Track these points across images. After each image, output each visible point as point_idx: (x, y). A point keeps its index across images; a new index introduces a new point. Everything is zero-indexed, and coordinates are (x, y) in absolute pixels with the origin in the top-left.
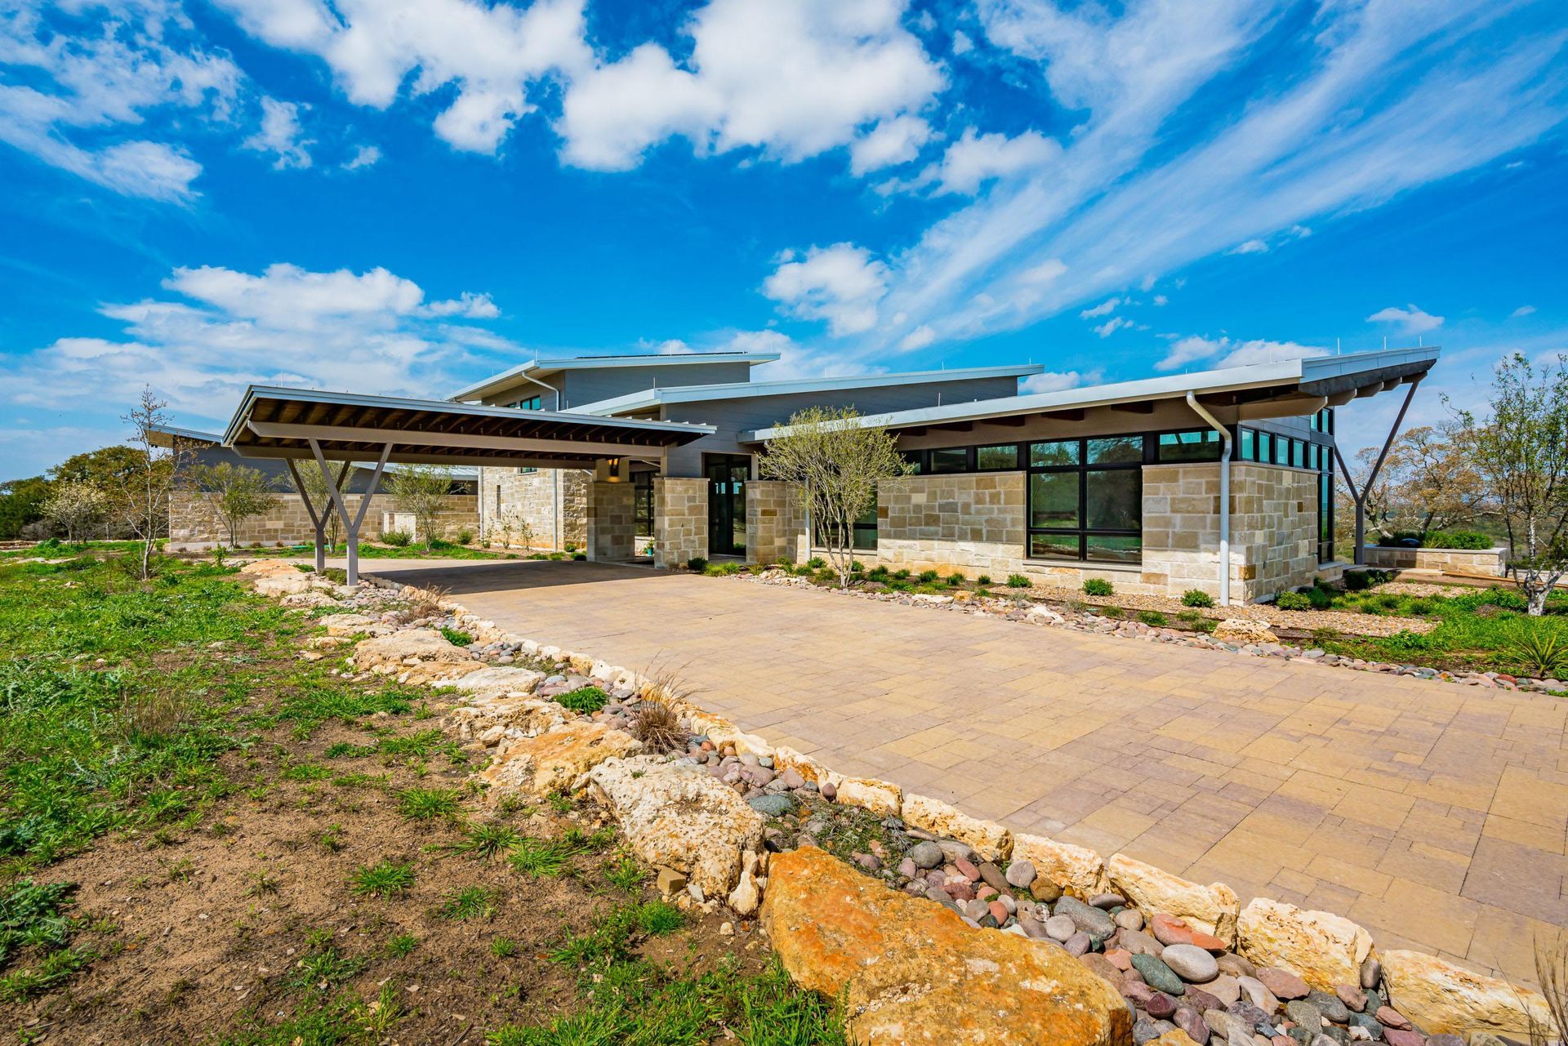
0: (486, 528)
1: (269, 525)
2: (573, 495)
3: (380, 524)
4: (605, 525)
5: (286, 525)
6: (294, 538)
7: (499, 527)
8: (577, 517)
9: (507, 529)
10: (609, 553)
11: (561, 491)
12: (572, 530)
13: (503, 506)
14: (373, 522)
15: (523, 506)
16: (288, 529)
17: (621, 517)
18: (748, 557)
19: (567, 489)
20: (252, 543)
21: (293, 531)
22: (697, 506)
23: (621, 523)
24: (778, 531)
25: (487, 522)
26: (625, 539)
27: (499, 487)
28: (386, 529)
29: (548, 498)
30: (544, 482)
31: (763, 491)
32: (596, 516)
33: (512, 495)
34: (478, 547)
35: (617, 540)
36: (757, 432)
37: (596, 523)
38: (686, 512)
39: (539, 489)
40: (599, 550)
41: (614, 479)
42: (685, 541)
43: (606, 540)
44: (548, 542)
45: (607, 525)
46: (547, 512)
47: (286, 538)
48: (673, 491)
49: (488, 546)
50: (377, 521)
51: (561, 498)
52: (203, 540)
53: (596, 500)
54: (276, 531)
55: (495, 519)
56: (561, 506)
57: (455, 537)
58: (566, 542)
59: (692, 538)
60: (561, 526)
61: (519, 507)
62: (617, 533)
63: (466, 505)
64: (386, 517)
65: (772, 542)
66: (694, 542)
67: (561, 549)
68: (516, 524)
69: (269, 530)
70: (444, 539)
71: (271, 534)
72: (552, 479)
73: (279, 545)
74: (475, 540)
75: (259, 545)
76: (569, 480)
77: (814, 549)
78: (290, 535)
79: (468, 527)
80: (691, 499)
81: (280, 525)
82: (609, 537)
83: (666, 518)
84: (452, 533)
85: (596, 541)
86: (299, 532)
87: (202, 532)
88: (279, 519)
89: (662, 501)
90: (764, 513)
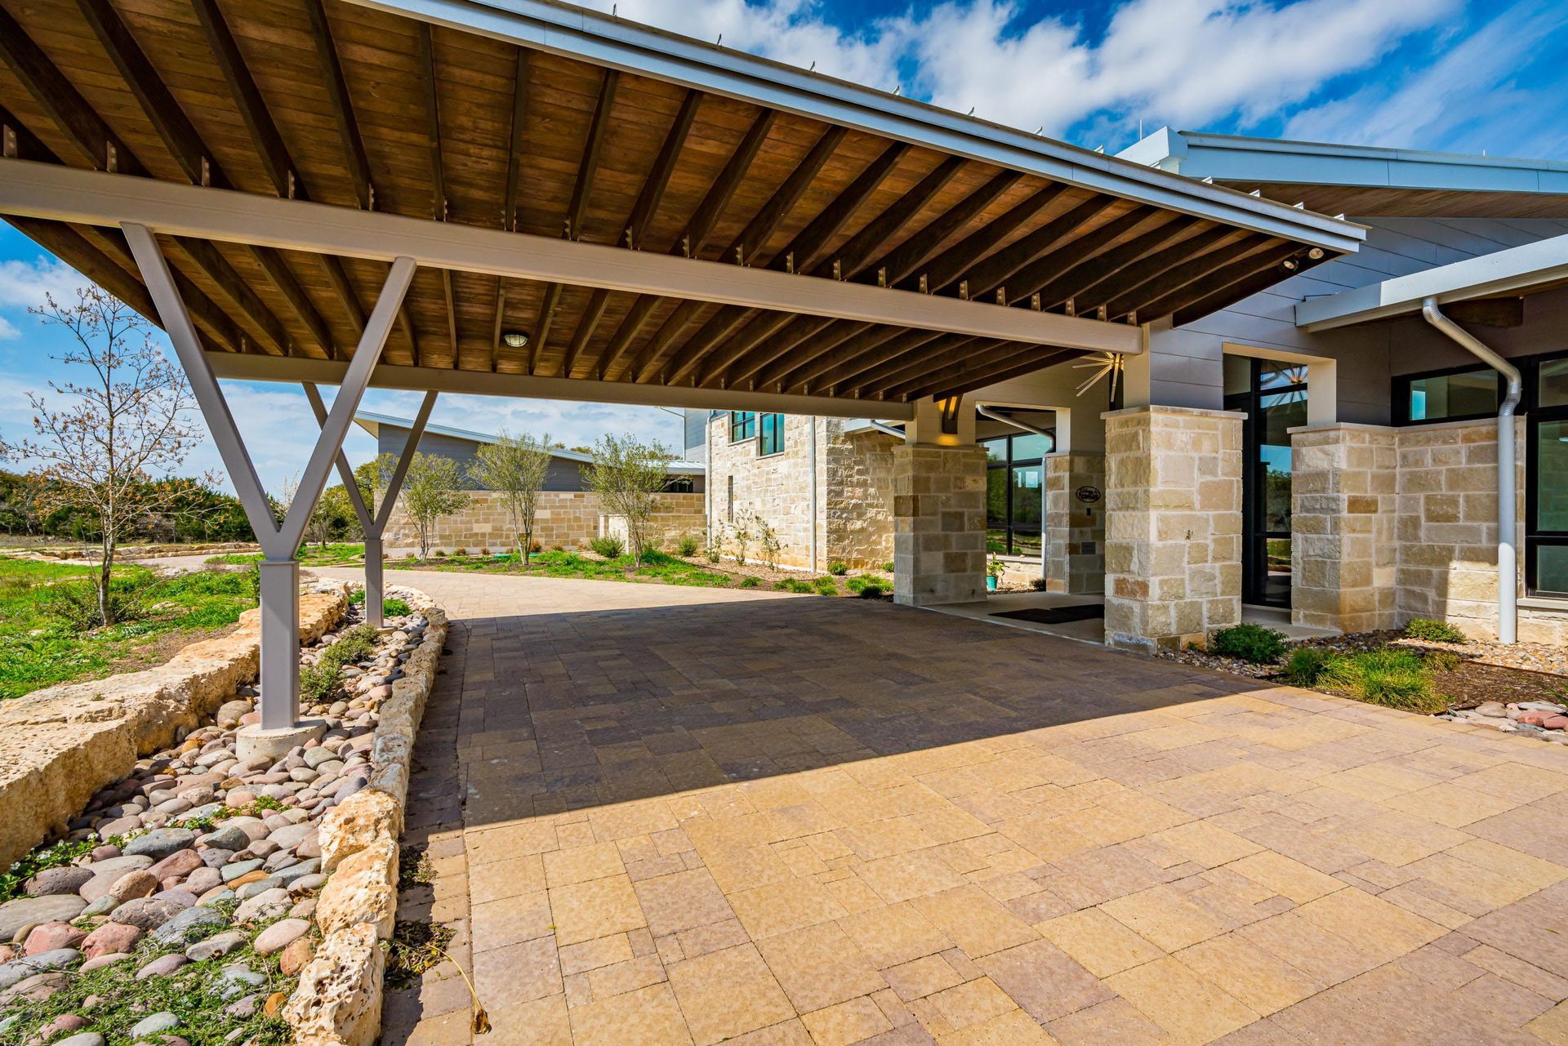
0: (714, 534)
1: (478, 528)
2: (841, 483)
3: (596, 528)
4: (932, 532)
5: (495, 528)
6: (503, 545)
7: (730, 533)
8: (848, 519)
9: (742, 536)
10: (939, 587)
11: (823, 478)
12: (840, 539)
13: (736, 505)
14: (588, 526)
15: (764, 503)
16: (497, 533)
17: (961, 515)
18: (1299, 613)
19: (832, 473)
20: (456, 549)
21: (501, 536)
22: (1219, 484)
23: (961, 528)
24: (1379, 551)
25: (716, 525)
26: (969, 562)
27: (731, 478)
28: (602, 535)
29: (802, 489)
30: (796, 465)
31: (1351, 450)
32: (915, 514)
33: (749, 488)
34: (703, 560)
35: (954, 563)
36: (1386, 285)
37: (915, 528)
38: (1196, 499)
39: (788, 476)
40: (922, 584)
41: (948, 440)
42: (1193, 576)
43: (935, 561)
44: (801, 557)
45: (937, 531)
46: (801, 513)
47: (494, 545)
48: (1169, 444)
49: (716, 560)
50: (592, 524)
51: (823, 489)
52: (407, 545)
53: (917, 482)
54: (483, 535)
55: (726, 523)
56: (822, 502)
57: (676, 546)
58: (830, 559)
59: (1208, 567)
60: (823, 533)
61: (758, 505)
62: (954, 550)
63: (692, 506)
64: (602, 519)
65: (1367, 580)
66: (1212, 578)
67: (823, 571)
68: (754, 530)
69: (477, 534)
70: (662, 550)
71: (479, 539)
72: (809, 461)
73: (485, 552)
74: (700, 550)
75: (464, 553)
76: (836, 461)
77: (1524, 600)
78: (498, 541)
79: (693, 532)
80: (1207, 466)
81: (487, 528)
82: (939, 556)
83: (1153, 515)
84: (672, 541)
85: (916, 562)
86: (508, 537)
87: (407, 536)
88: (486, 521)
89: (1141, 469)
90: (1355, 505)
